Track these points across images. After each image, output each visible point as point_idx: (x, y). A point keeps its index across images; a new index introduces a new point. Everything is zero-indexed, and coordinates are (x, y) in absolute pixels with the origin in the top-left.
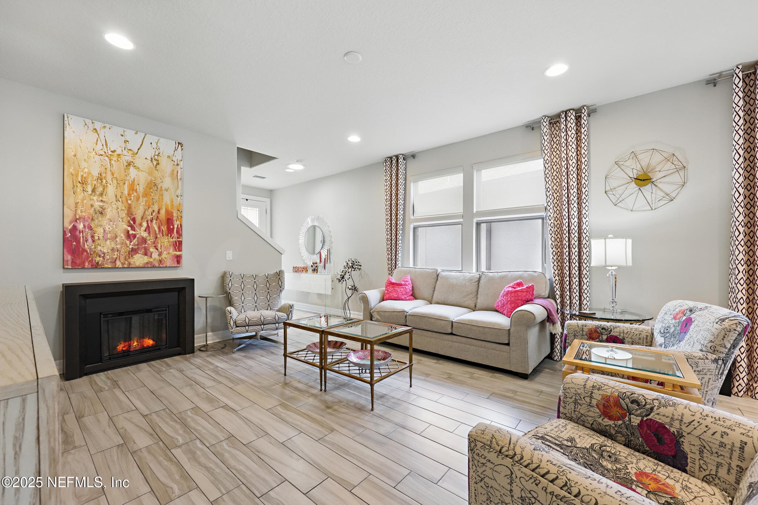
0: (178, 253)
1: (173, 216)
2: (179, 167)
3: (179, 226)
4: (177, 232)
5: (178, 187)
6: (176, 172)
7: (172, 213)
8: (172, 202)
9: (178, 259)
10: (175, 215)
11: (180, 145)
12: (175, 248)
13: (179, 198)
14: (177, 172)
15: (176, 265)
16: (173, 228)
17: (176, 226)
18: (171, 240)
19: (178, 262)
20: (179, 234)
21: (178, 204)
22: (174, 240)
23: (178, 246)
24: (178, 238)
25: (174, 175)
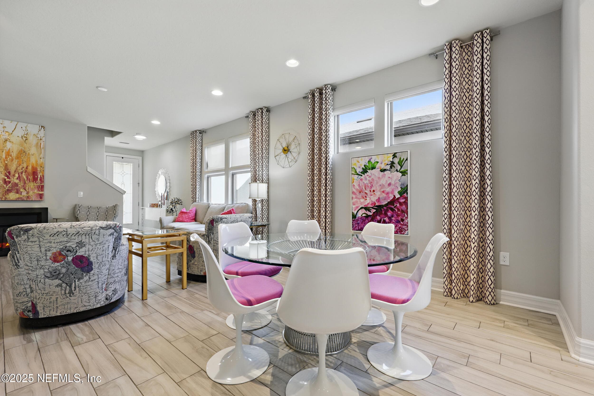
0: (41, 193)
1: (37, 170)
2: (42, 141)
3: (42, 176)
4: (40, 180)
5: (41, 153)
6: (39, 144)
7: (36, 168)
8: (36, 162)
9: (41, 196)
10: (39, 169)
11: (42, 128)
12: (39, 189)
13: (42, 160)
14: (41, 144)
15: (39, 199)
16: (38, 177)
17: (39, 176)
18: (36, 185)
19: (41, 198)
20: (42, 180)
21: (41, 163)
22: (38, 184)
23: (42, 188)
24: (41, 183)
25: (38, 146)
